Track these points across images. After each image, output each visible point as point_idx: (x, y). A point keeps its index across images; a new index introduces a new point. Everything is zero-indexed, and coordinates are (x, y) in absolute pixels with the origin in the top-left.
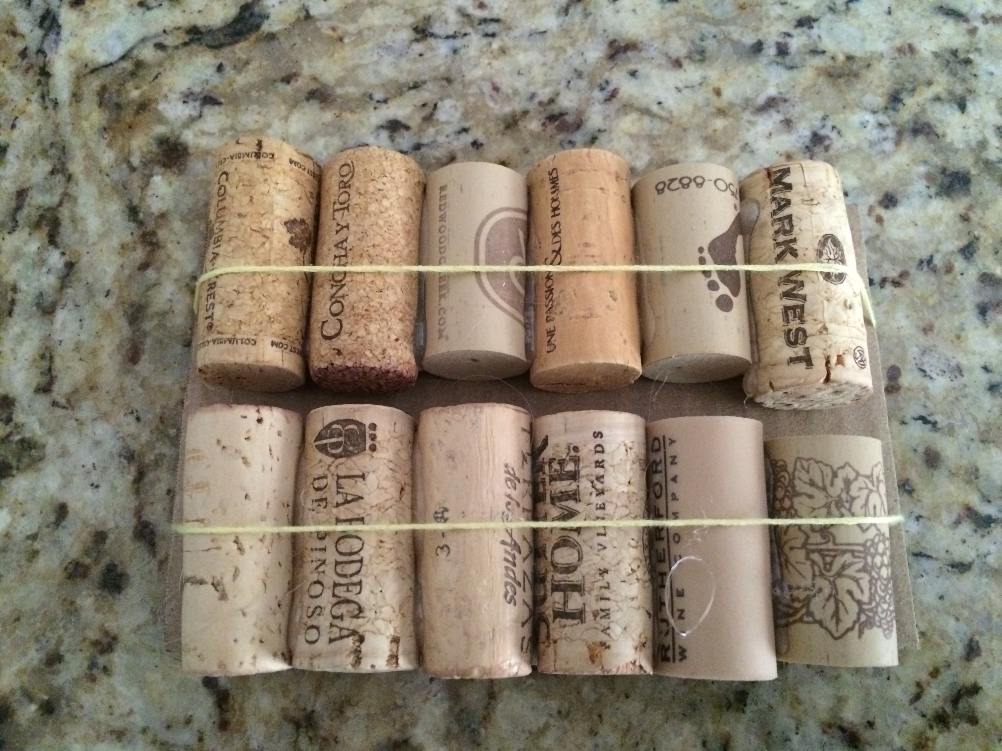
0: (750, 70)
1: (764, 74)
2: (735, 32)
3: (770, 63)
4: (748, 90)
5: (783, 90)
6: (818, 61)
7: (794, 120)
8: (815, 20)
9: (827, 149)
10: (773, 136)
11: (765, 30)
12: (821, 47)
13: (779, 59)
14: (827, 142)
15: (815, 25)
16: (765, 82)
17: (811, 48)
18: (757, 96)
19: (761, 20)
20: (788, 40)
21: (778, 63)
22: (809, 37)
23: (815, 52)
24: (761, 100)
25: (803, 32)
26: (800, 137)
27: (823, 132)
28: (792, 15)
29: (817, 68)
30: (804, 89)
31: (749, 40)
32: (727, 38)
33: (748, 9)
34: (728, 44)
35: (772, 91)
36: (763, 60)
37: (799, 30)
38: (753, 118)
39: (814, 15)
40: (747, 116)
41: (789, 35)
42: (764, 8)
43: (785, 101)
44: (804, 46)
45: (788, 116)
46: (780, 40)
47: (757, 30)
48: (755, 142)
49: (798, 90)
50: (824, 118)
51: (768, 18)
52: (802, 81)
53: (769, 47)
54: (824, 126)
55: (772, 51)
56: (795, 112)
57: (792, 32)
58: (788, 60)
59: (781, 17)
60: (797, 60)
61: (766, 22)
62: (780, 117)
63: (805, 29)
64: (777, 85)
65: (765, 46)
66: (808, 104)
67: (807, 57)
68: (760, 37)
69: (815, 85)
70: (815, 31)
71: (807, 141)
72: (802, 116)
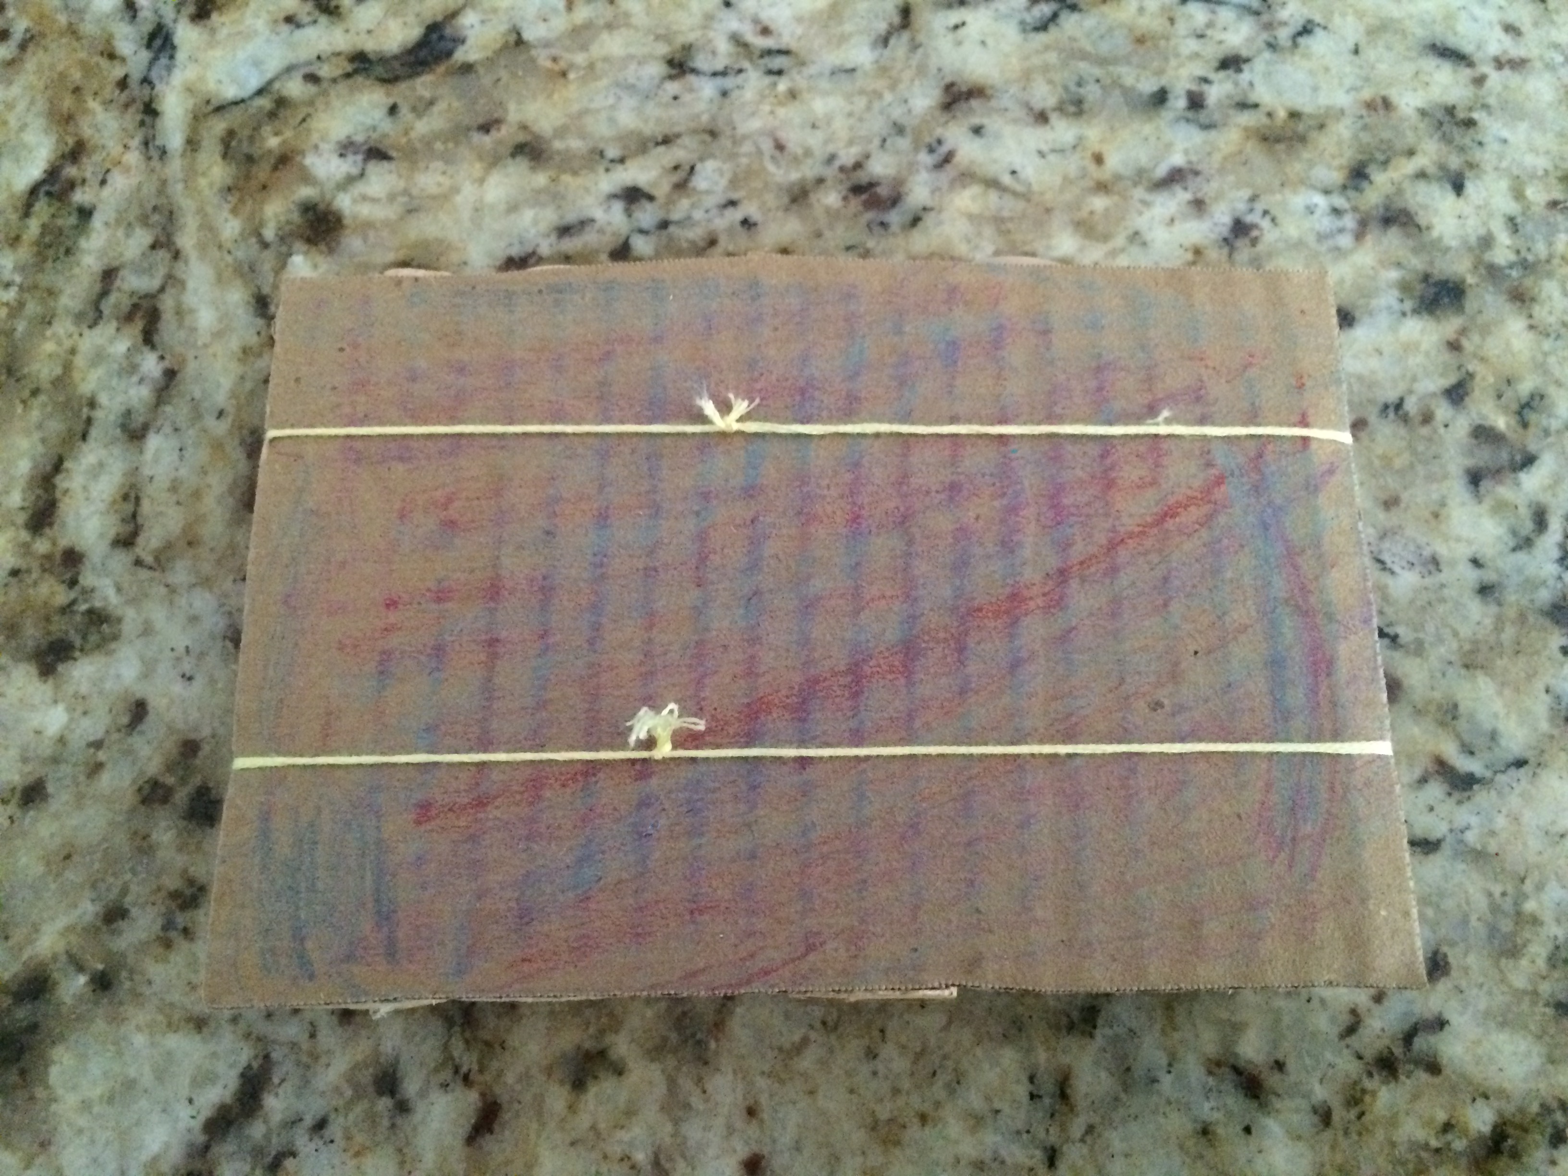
0: (1147, 129)
1: (1168, 135)
2: (1128, 76)
3: (1177, 120)
4: (1142, 156)
5: (1194, 158)
6: (1246, 119)
7: (1207, 201)
8: (1247, 60)
9: (1254, 242)
10: (1177, 222)
11: (1170, 73)
12: (1253, 98)
13: (1190, 114)
14: (1255, 233)
15: (1245, 67)
16: (1169, 147)
17: (1237, 99)
18: (1155, 166)
19: (1166, 59)
20: (1205, 87)
21: (1188, 120)
22: (1236, 84)
23: (1244, 105)
24: (1161, 171)
25: (1229, 77)
26: (1216, 224)
27: (1249, 219)
28: (1212, 52)
29: (1246, 129)
30: (1225, 159)
31: (1148, 86)
32: (1116, 83)
33: (1149, 44)
34: (1117, 92)
35: (1177, 159)
36: (1167, 115)
37: (1222, 74)
38: (1148, 197)
39: (1244, 53)
40: (1139, 193)
41: (1206, 80)
42: (1173, 42)
43: (1197, 173)
44: (1229, 97)
45: (1199, 195)
46: (1194, 87)
47: (1160, 72)
48: (1150, 229)
49: (1217, 157)
50: (1253, 199)
51: (1177, 55)
52: (1222, 146)
53: (1177, 98)
54: (1251, 210)
55: (1180, 103)
56: (1208, 190)
57: (1212, 76)
58: (1203, 116)
59: (1196, 56)
60: (1217, 116)
61: (1173, 63)
62: (1188, 196)
63: (1230, 72)
64: (1186, 152)
65: (1171, 96)
66: (1231, 178)
67: (1231, 112)
68: (1164, 81)
69: (1240, 152)
70: (1245, 76)
71: (1225, 231)
72: (1219, 196)
